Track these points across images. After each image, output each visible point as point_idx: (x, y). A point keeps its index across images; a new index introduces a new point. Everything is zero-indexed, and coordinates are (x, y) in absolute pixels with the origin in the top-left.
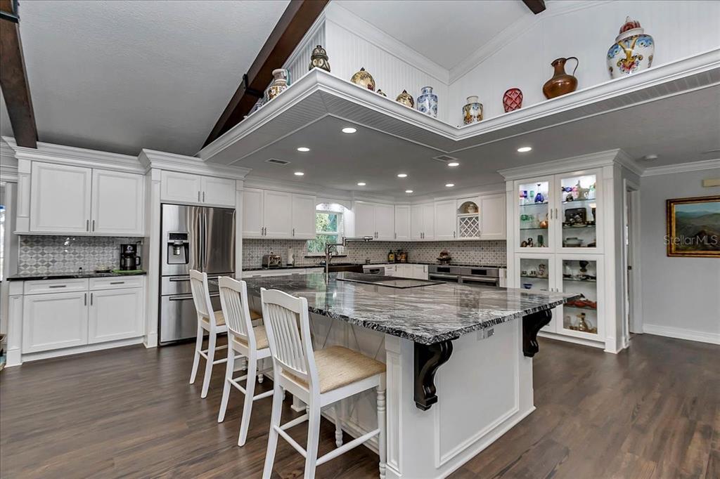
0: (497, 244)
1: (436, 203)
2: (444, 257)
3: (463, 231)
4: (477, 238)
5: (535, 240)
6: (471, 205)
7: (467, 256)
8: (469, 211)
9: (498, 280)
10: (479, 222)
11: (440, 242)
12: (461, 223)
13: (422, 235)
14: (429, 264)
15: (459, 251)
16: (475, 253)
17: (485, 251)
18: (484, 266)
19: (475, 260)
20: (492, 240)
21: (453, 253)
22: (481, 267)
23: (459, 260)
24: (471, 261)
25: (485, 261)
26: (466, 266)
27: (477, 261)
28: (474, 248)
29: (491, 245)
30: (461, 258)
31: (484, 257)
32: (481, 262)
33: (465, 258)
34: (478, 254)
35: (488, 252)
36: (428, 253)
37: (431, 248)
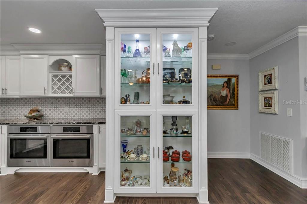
0: (89, 101)
1: (22, 56)
2: (33, 114)
3: (56, 87)
4: (71, 95)
5: (132, 98)
6: (65, 64)
7: (61, 112)
8: (62, 69)
9: (92, 136)
10: (73, 80)
11: (30, 98)
12: (53, 80)
13: (4, 90)
14: (7, 124)
15: (52, 108)
16: (68, 110)
17: (78, 107)
18: (78, 123)
19: (68, 115)
20: (85, 98)
21: (46, 110)
22: (74, 123)
23: (52, 116)
24: (65, 116)
25: (78, 116)
26: (57, 123)
27: (70, 116)
28: (67, 105)
29: (84, 102)
30: (55, 114)
31: (77, 113)
32: (75, 118)
33: (59, 114)
34: (72, 110)
35: (82, 109)
36: (15, 110)
37: (20, 106)
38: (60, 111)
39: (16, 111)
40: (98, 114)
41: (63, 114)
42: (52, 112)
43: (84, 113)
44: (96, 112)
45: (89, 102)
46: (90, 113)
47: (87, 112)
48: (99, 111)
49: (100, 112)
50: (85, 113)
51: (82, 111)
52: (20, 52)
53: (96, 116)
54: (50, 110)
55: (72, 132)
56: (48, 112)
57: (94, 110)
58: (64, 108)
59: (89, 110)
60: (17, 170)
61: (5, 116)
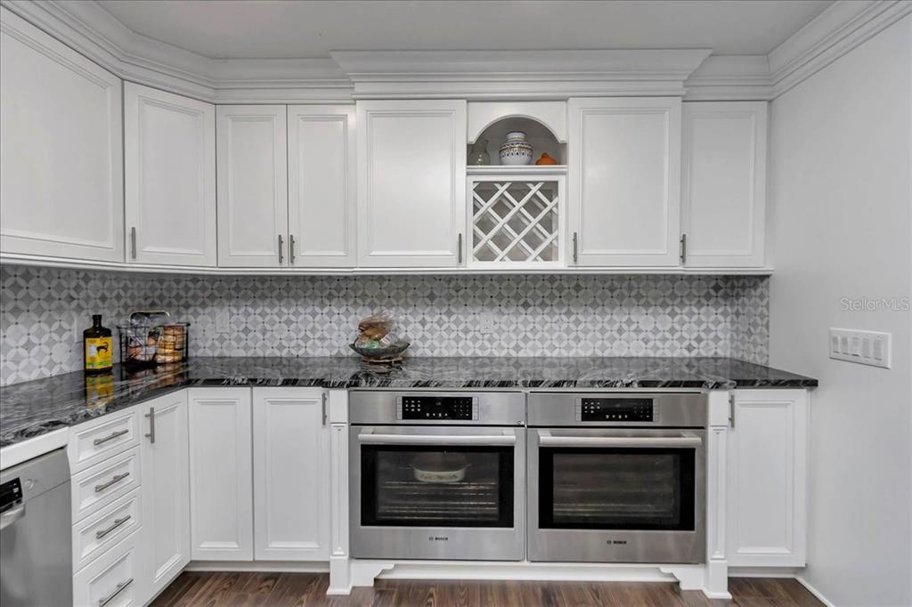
9: (704, 440)
10: (559, 203)
12: (475, 205)
15: (432, 314)
16: (495, 323)
17: (534, 314)
18: (643, 384)
19: (495, 344)
20: (561, 275)
21: (406, 323)
22: (628, 385)
23: (432, 348)
24: (482, 348)
25: (534, 349)
26: (557, 384)
27: (503, 348)
28: (491, 305)
29: (556, 293)
30: (441, 339)
31: (530, 335)
32: (522, 354)
33: (458, 339)
34: (509, 323)
35: (547, 318)
36: (289, 322)
37: (305, 306)
38: (462, 327)
39: (293, 326)
40: (613, 340)
41: (475, 339)
42: (432, 331)
43: (556, 335)
44: (603, 331)
45: (577, 291)
46: (581, 335)
47: (568, 331)
48: (616, 327)
49: (620, 331)
50: (559, 337)
51: (547, 327)
52: (353, 88)
53: (603, 348)
54: (423, 323)
55: (617, 419)
56: (415, 330)
57: (594, 322)
58: (477, 317)
59: (577, 322)
60: (383, 572)
61: (251, 344)
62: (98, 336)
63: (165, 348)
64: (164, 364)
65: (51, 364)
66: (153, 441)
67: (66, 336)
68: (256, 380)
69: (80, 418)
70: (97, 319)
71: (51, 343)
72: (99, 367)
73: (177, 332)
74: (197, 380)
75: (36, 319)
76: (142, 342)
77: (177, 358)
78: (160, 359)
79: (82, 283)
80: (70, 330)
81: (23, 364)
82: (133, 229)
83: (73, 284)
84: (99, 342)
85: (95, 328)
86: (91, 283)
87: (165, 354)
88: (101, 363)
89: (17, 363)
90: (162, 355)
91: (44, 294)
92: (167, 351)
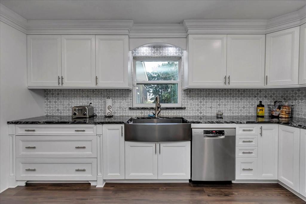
62: (260, 107)
63: (282, 112)
64: (282, 118)
65: (249, 113)
66: (261, 136)
67: (254, 106)
68: (301, 126)
69: (239, 123)
70: (261, 102)
71: (249, 108)
72: (260, 115)
73: (287, 108)
74: (281, 122)
75: (246, 101)
76: (275, 110)
77: (287, 116)
78: (280, 116)
79: (259, 93)
80: (255, 105)
81: (243, 111)
82: (267, 76)
83: (256, 93)
84: (260, 108)
85: (260, 104)
86: (262, 93)
87: (282, 115)
88: (261, 114)
89: (241, 111)
90: (281, 114)
91: (248, 95)
92: (283, 113)
